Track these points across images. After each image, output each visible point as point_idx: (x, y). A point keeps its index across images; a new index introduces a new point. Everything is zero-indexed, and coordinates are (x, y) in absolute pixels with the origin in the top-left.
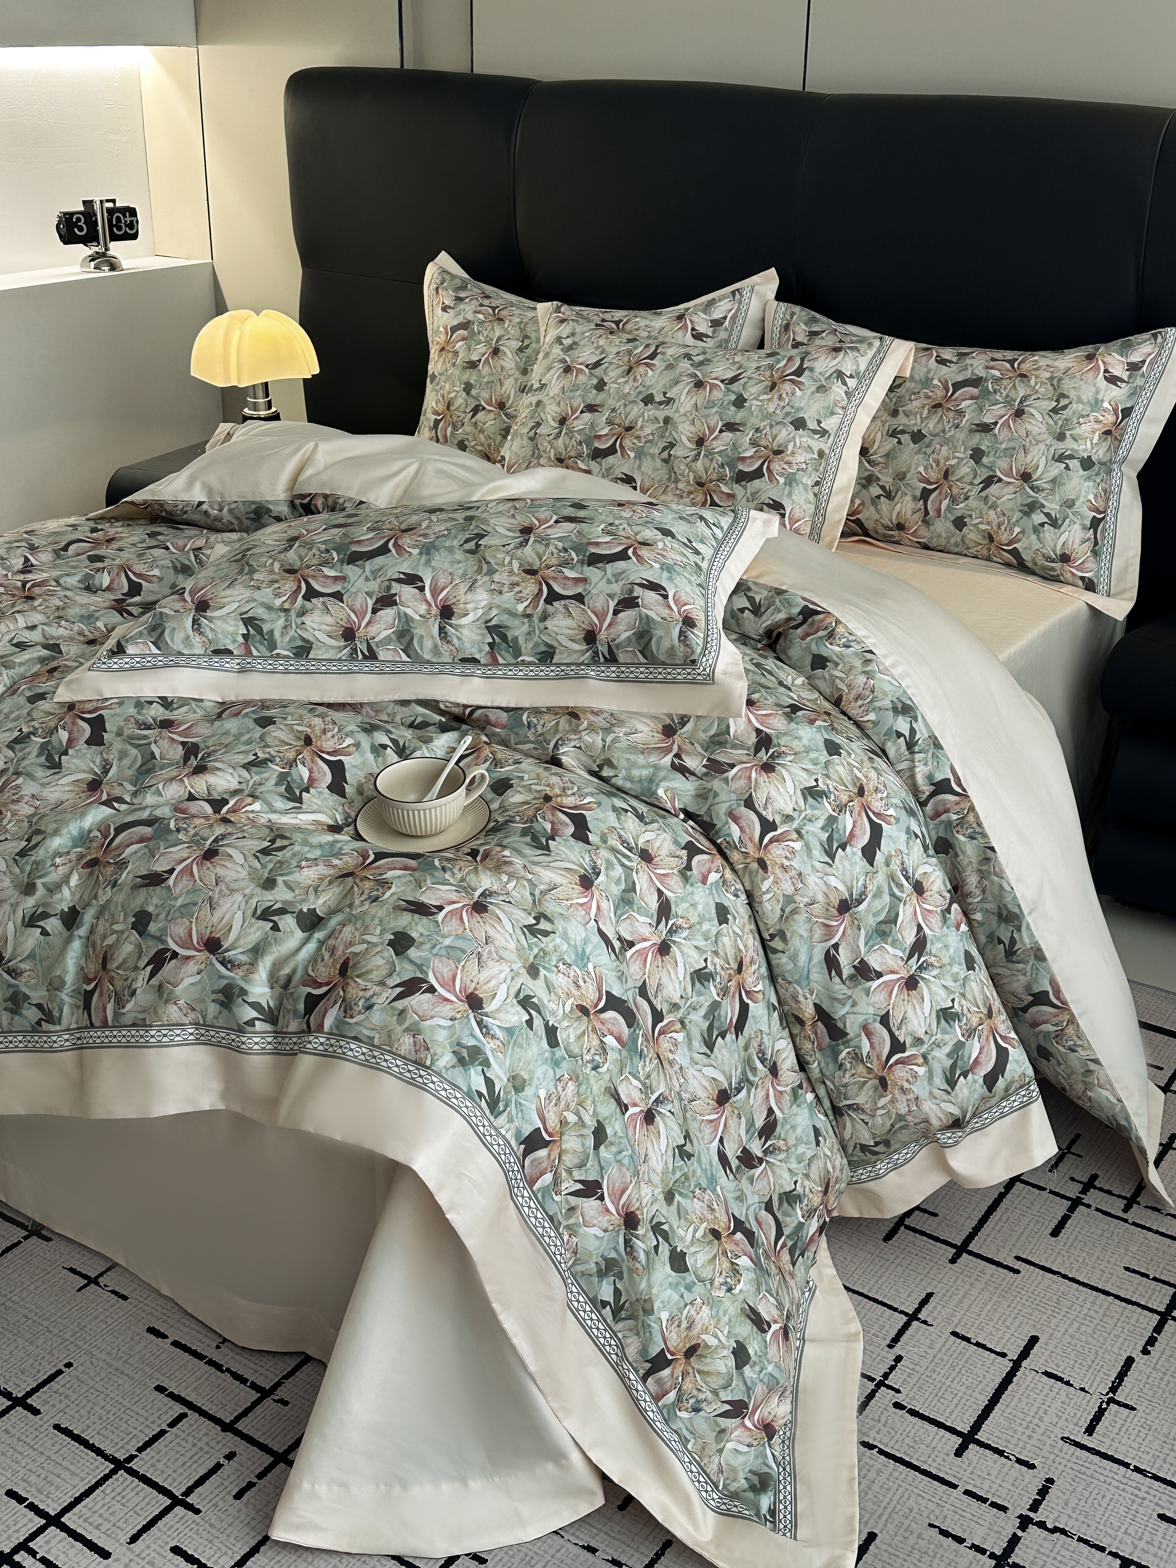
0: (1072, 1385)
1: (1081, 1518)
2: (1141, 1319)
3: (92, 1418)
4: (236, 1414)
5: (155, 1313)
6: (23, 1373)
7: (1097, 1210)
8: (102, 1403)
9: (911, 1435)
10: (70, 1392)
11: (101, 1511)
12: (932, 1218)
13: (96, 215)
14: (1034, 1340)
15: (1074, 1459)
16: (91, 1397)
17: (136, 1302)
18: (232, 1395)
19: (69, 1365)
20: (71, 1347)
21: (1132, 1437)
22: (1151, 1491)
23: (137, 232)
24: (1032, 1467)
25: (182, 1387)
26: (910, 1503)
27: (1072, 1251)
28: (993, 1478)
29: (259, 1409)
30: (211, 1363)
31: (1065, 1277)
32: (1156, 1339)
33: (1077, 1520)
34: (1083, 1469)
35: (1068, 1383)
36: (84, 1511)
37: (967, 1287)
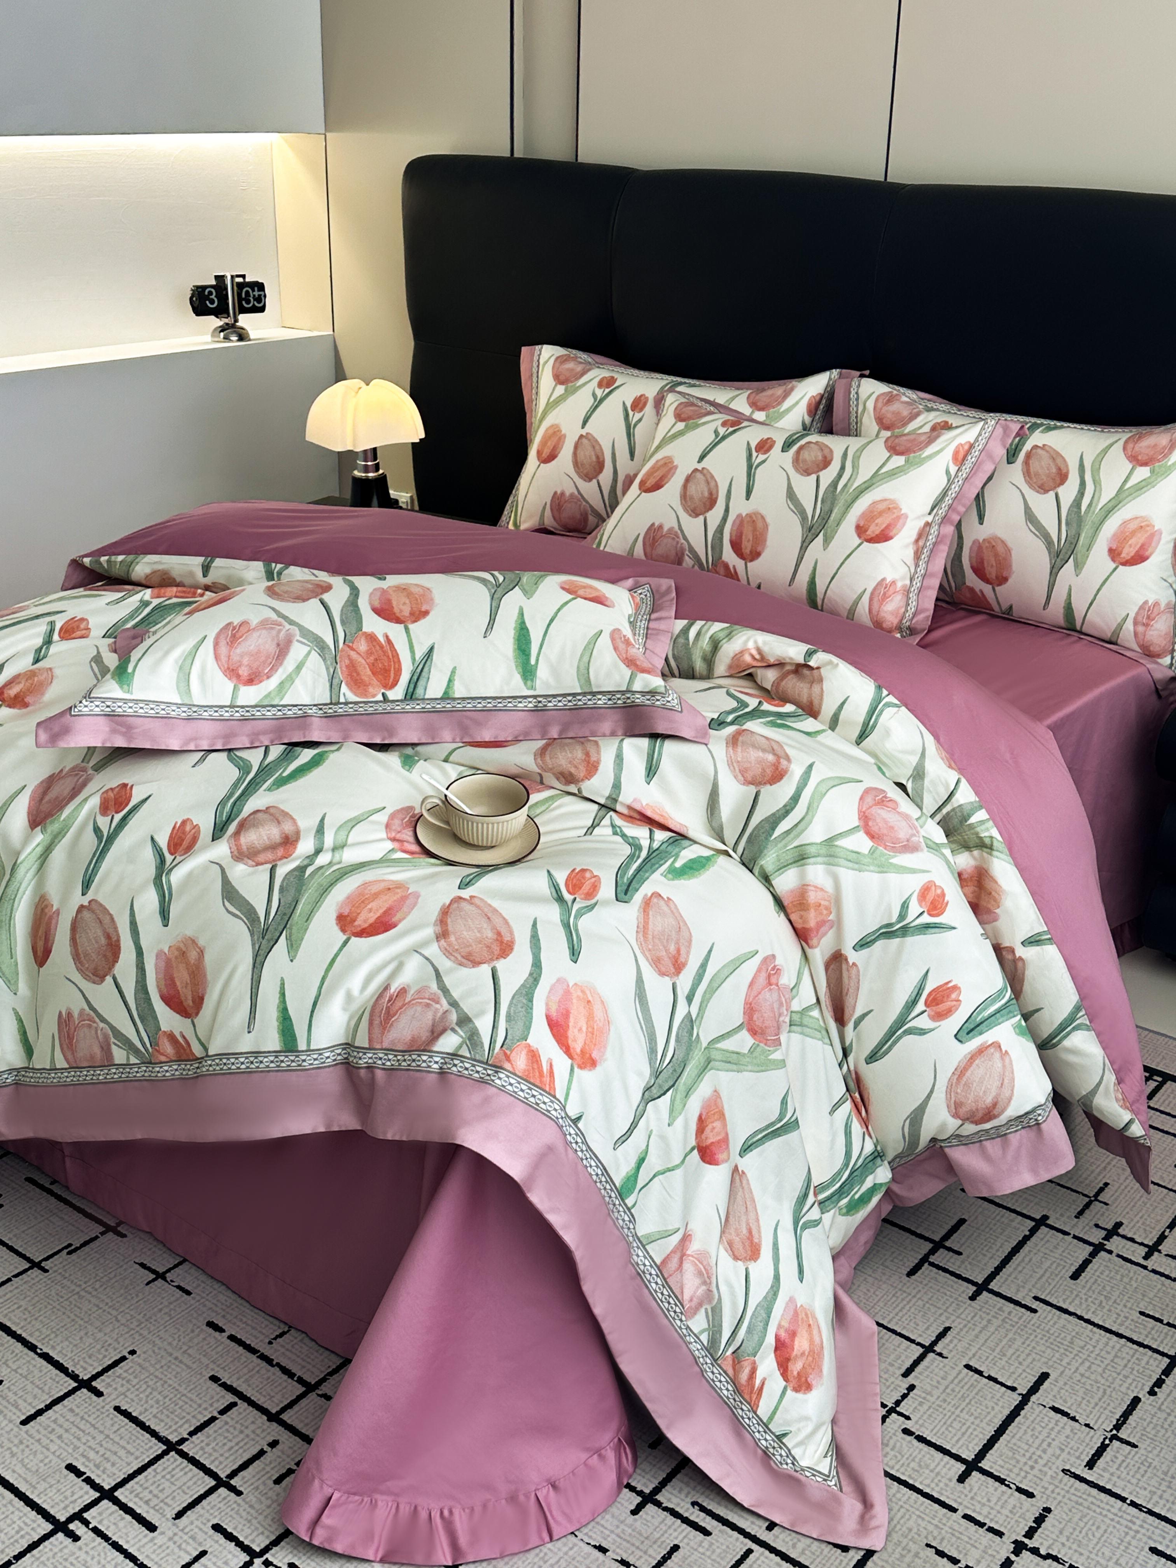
0: (1077, 1421)
1: (1075, 1547)
2: (1151, 1361)
3: (150, 1402)
4: (282, 1405)
5: (214, 1308)
6: (90, 1357)
7: (1119, 1256)
8: (160, 1389)
9: (917, 1460)
10: (131, 1377)
11: (151, 1488)
12: (956, 1256)
13: (226, 289)
14: (1044, 1376)
15: (1072, 1491)
16: (151, 1383)
17: (198, 1298)
18: (280, 1388)
19: (133, 1352)
20: (137, 1336)
21: (1131, 1473)
22: (1146, 1526)
23: (264, 306)
24: (1030, 1495)
25: (234, 1378)
26: (911, 1523)
27: (1090, 1294)
28: (992, 1504)
29: (303, 1402)
30: (264, 1358)
31: (1081, 1318)
32: (1163, 1381)
33: (1070, 1548)
34: (1080, 1500)
35: (1073, 1419)
36: (136, 1487)
37: (984, 1322)
